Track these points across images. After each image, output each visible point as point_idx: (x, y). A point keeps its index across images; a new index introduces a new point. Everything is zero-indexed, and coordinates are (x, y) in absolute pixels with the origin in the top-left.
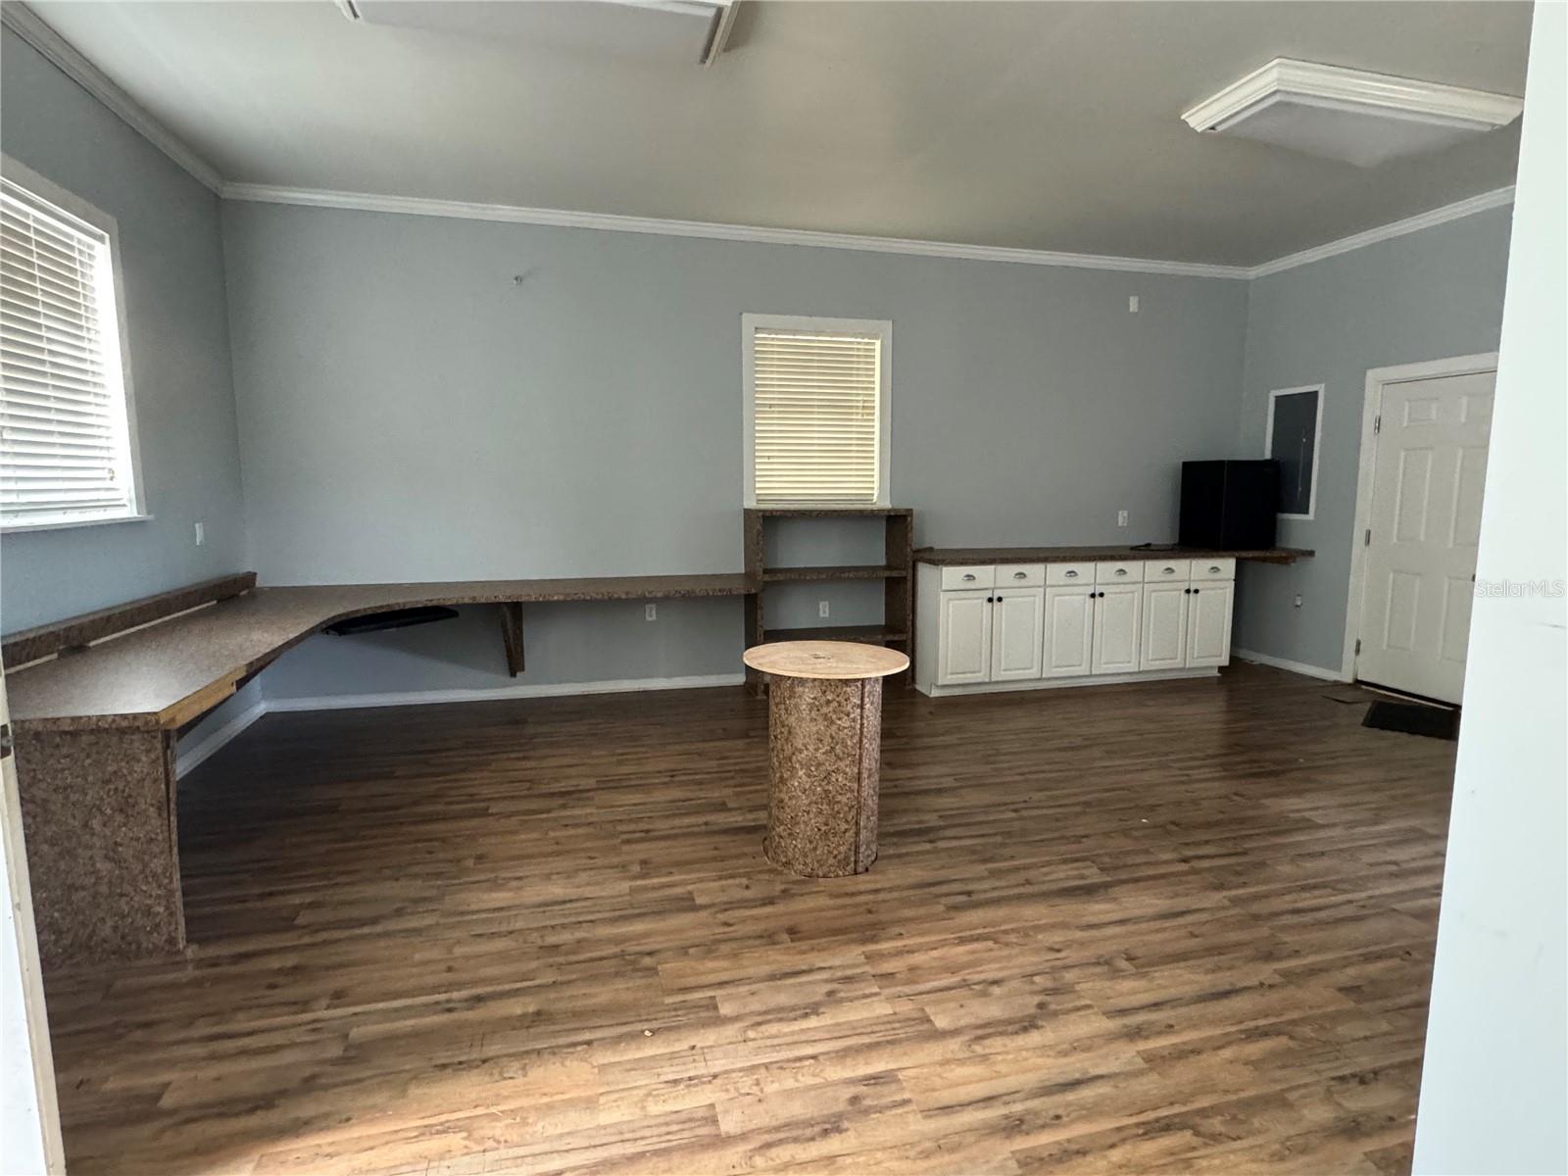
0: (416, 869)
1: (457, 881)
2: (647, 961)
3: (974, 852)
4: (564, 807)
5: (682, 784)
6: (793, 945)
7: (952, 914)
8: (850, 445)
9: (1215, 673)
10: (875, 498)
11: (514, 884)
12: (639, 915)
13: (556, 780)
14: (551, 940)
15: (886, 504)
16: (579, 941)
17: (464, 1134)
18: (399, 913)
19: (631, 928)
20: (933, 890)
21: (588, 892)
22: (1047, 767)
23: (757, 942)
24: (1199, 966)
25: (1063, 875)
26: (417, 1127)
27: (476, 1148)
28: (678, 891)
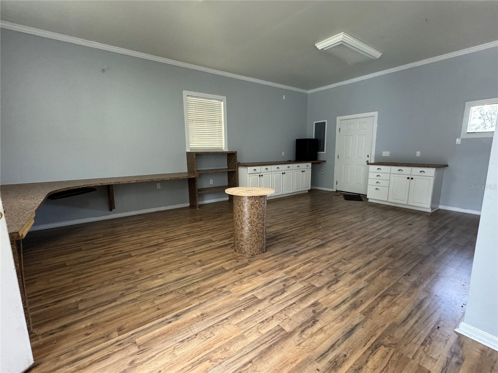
0: (117, 279)
1: (138, 280)
2: (225, 289)
3: (289, 241)
4: (158, 249)
5: (193, 237)
6: (263, 275)
7: (297, 257)
8: (216, 133)
9: (307, 192)
10: (223, 148)
11: (160, 276)
12: (211, 277)
13: (149, 241)
14: (188, 291)
15: (227, 150)
16: (198, 289)
17: (209, 361)
18: (122, 295)
19: (211, 281)
20: (287, 252)
21: (188, 273)
22: (289, 218)
23: (253, 276)
24: (359, 258)
25: (313, 243)
26: (190, 365)
27: (217, 364)
28: (217, 267)
